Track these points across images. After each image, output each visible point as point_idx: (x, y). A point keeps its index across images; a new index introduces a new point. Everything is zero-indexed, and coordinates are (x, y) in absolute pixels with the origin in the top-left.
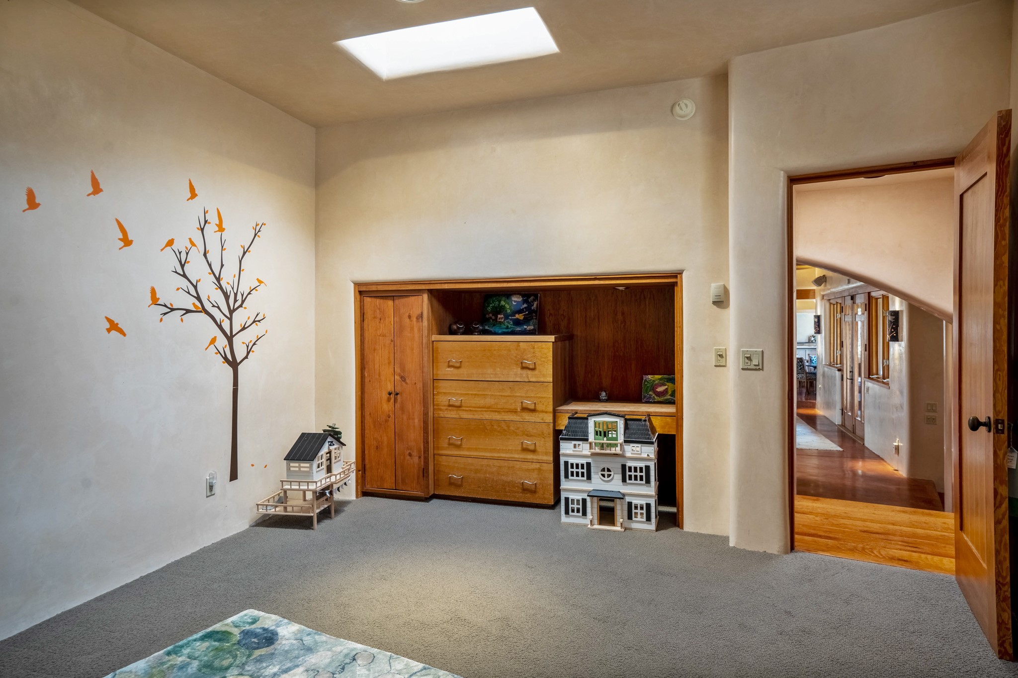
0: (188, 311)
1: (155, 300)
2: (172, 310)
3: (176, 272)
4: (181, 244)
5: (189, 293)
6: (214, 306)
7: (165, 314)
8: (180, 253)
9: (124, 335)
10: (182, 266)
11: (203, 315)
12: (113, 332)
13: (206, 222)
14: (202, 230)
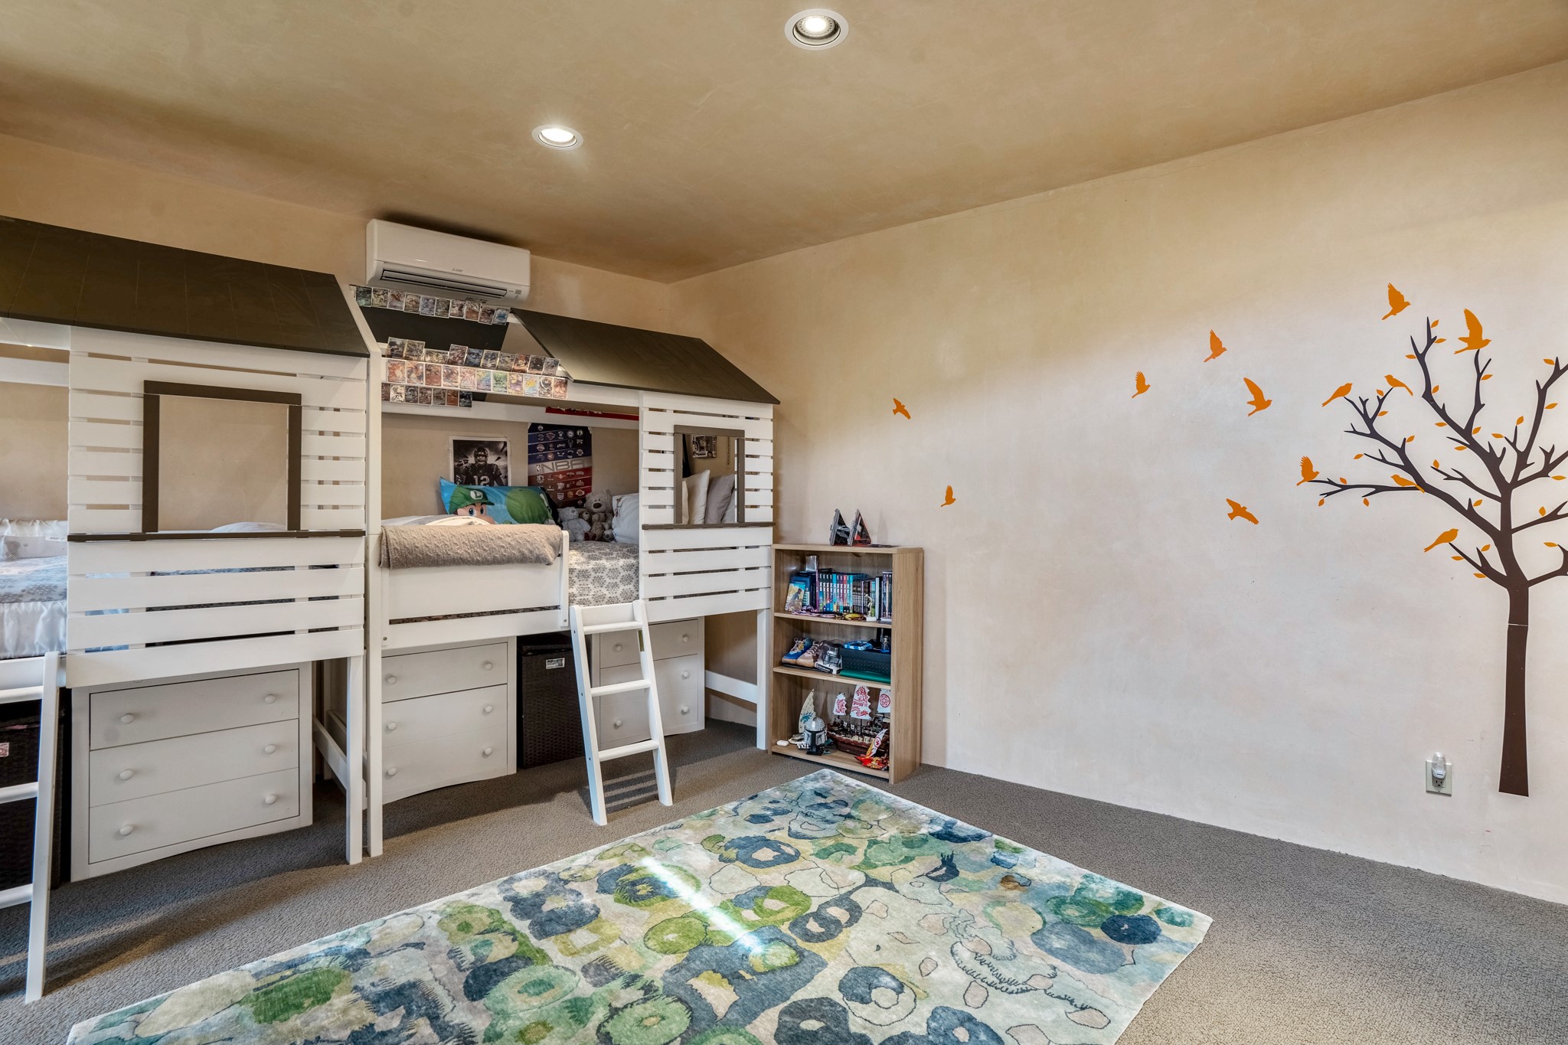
0: (1379, 489)
1: (1308, 472)
2: (1344, 488)
3: (1355, 432)
4: (1366, 388)
5: (1384, 460)
6: (1449, 478)
7: (1329, 494)
8: (1364, 403)
9: (1255, 521)
10: (1369, 422)
11: (1420, 494)
12: (1238, 519)
13: (1431, 341)
14: (1421, 358)
